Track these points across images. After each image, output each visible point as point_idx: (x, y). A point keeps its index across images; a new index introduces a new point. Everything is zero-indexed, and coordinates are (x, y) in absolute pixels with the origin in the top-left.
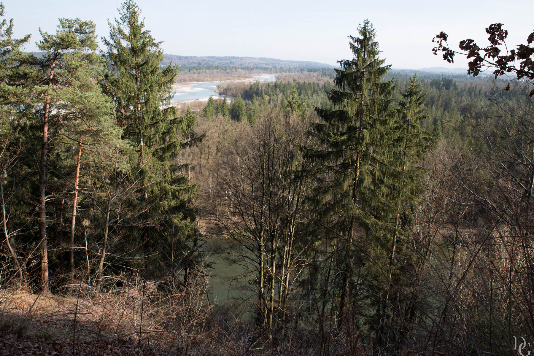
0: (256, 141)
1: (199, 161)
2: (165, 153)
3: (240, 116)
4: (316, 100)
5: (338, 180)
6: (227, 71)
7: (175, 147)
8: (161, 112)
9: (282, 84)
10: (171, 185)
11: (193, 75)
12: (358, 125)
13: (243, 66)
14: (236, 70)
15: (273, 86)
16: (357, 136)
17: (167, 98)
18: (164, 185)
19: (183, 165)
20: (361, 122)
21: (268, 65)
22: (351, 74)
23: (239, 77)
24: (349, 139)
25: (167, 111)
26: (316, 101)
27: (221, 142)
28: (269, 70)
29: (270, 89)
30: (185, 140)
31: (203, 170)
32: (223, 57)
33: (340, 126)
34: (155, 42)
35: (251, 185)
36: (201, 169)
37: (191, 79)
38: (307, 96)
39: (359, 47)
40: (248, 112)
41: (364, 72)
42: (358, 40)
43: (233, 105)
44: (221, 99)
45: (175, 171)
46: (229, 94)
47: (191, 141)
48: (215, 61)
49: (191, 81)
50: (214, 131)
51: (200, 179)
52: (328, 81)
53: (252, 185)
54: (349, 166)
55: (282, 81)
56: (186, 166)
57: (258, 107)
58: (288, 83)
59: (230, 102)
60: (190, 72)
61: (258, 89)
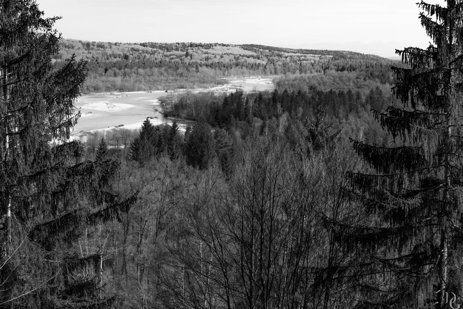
0: (236, 207)
1: (122, 248)
2: (54, 232)
3: (205, 158)
4: (353, 126)
5: (403, 288)
6: (180, 71)
7: (75, 222)
8: (50, 152)
9: (288, 96)
10: (65, 298)
11: (112, 79)
12: (441, 175)
13: (210, 62)
14: (197, 68)
15: (269, 99)
16: (440, 197)
17: (63, 124)
18: (49, 298)
19: (90, 257)
20: (447, 168)
21: (258, 58)
22: (426, 75)
23: (203, 82)
24: (426, 202)
25: (61, 150)
26: (355, 129)
27: (166, 210)
28: (261, 68)
29: (262, 106)
30: (94, 207)
31: (130, 266)
32: (171, 45)
33: (405, 176)
34: (43, 17)
35: (225, 297)
36: (124, 265)
37: (109, 86)
38: (337, 117)
39: (440, 22)
40: (221, 151)
41: (450, 70)
42: (437, 10)
43: (191, 137)
44: (167, 126)
45: (73, 269)
46: (183, 115)
47: (107, 209)
48: (155, 52)
49: (108, 89)
50: (153, 189)
51: (123, 285)
52: (377, 88)
53: (228, 298)
54: (426, 258)
55: (288, 90)
56: (96, 258)
57: (240, 140)
58: (299, 92)
59: (185, 130)
60: (108, 72)
61: (239, 104)
